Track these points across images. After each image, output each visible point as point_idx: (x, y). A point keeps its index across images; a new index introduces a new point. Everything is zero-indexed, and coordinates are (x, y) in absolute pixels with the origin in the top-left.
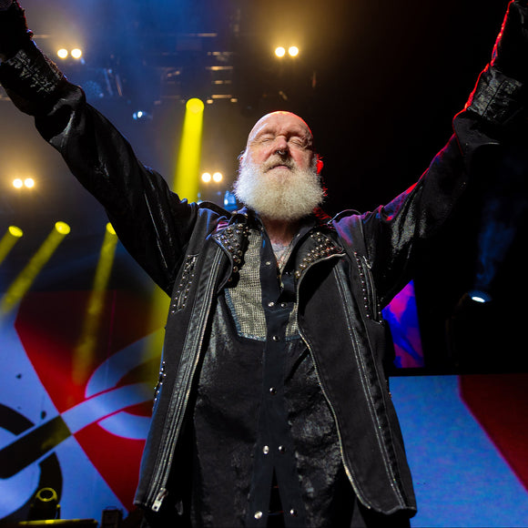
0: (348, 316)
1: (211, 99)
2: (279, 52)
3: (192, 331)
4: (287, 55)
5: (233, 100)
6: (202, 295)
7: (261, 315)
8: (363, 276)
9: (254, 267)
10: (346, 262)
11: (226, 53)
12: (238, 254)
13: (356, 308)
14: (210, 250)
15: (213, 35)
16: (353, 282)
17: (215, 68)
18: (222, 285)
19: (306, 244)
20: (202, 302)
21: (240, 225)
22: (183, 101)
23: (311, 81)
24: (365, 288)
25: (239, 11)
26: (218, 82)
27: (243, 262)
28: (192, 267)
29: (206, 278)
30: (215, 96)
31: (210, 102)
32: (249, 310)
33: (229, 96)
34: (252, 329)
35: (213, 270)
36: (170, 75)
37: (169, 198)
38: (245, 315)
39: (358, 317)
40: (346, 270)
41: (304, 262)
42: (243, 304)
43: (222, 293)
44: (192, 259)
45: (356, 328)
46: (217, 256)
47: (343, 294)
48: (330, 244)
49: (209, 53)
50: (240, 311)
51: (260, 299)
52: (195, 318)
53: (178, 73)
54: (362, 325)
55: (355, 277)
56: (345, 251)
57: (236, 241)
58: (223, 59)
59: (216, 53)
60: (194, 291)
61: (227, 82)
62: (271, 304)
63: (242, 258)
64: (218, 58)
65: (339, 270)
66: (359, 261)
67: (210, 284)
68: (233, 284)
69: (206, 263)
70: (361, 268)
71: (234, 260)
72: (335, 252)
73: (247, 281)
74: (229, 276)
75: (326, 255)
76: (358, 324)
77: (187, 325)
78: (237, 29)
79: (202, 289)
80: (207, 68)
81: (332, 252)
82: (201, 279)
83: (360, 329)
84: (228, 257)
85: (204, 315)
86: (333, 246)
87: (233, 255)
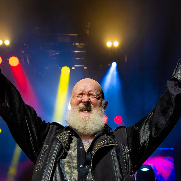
0: (116, 172)
1: (74, 67)
2: (109, 44)
3: (44, 178)
4: (113, 46)
5: (85, 68)
6: (50, 162)
7: (75, 171)
8: (125, 154)
9: (75, 150)
10: (117, 148)
11: (82, 44)
12: (67, 144)
13: (120, 168)
14: (54, 142)
15: (76, 35)
16: (120, 157)
17: (77, 51)
18: (59, 158)
19: (99, 140)
20: (49, 165)
21: (69, 131)
22: (60, 68)
23: (125, 59)
24: (126, 159)
25: (89, 23)
26: (78, 59)
27: (69, 148)
28: (46, 151)
29: (52, 155)
30: (76, 66)
31: (73, 68)
32: (70, 169)
33: (83, 66)
34: (71, 177)
35: (55, 151)
36: (53, 54)
37: (37, 119)
38: (68, 171)
39: (121, 172)
40: (117, 152)
41: (97, 147)
42: (68, 166)
43: (59, 161)
44: (46, 147)
45: (120, 177)
46: (57, 145)
47: (114, 162)
48: (110, 140)
49: (74, 44)
50: (66, 169)
51: (76, 164)
52: (46, 172)
53: (57, 53)
54: (122, 176)
55: (121, 155)
56: (117, 143)
57: (66, 138)
58: (80, 47)
59: (77, 44)
60: (46, 160)
61: (82, 58)
62: (81, 166)
63: (69, 146)
64: (78, 46)
65: (113, 152)
66: (124, 148)
67: (53, 158)
68: (64, 157)
69: (52, 148)
70: (124, 151)
71: (65, 146)
72: (112, 143)
73: (71, 156)
74: (63, 154)
75: (107, 144)
76: (120, 175)
77: (42, 175)
78: (88, 32)
79: (50, 159)
80: (72, 51)
81: (110, 143)
82: (50, 155)
83: (121, 178)
84: (62, 145)
85: (50, 171)
86: (112, 141)
87: (64, 144)
